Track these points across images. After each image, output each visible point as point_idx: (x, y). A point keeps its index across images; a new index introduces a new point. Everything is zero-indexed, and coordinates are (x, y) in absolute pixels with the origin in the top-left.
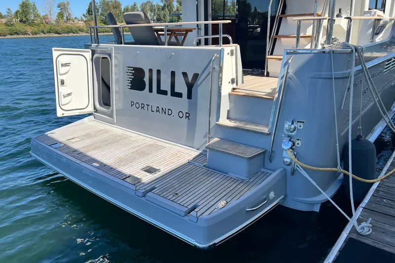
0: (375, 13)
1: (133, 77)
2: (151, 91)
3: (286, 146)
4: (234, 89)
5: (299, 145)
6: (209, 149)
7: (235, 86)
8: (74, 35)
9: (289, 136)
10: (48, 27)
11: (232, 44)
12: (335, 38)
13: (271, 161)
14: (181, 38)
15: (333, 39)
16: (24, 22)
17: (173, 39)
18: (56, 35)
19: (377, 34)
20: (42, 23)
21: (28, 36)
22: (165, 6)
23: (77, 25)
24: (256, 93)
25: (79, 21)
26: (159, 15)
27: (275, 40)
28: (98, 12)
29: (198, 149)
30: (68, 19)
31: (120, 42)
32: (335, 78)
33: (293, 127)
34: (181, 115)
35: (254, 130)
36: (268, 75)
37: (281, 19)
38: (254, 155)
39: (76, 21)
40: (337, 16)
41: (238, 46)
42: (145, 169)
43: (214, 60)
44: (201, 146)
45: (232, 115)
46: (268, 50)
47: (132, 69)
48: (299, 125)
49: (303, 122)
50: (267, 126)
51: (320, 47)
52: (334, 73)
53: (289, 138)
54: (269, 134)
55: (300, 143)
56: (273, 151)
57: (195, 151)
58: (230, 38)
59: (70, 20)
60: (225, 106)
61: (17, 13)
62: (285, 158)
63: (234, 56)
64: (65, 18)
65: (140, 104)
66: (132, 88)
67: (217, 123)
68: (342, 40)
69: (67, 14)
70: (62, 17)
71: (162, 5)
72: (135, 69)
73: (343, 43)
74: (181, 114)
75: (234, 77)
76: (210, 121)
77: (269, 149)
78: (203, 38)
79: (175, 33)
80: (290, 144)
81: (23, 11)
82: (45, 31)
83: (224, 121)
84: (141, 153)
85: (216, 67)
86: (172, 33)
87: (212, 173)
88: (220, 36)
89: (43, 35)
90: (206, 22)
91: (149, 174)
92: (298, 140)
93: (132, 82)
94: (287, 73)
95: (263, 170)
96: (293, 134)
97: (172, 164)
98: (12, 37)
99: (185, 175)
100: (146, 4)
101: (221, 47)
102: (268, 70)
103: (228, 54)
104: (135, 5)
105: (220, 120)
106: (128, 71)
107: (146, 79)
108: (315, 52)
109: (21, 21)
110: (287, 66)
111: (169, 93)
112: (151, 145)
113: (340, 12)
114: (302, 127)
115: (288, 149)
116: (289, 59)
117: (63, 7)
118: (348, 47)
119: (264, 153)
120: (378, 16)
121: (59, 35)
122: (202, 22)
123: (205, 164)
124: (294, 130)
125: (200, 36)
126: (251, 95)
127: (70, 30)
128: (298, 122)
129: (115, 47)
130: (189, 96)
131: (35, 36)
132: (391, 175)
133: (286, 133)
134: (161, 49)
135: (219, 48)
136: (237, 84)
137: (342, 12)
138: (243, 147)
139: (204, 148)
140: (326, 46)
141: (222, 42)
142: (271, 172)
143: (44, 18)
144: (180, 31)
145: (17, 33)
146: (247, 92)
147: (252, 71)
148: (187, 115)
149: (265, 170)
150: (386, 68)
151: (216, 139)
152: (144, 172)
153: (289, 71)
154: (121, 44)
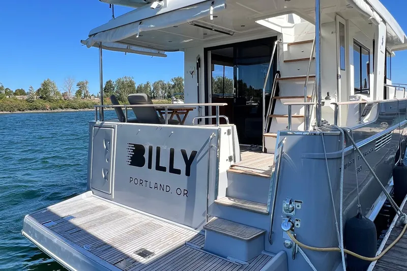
0: (360, 97)
1: (133, 153)
2: (150, 167)
3: (286, 228)
4: (232, 166)
5: (299, 226)
6: (207, 229)
7: (232, 163)
8: (90, 110)
9: (288, 217)
10: (66, 102)
11: (228, 124)
12: (325, 120)
13: (271, 243)
14: (182, 116)
15: (322, 121)
16: (45, 99)
17: (175, 118)
18: (73, 110)
19: (364, 116)
20: (61, 100)
21: (47, 111)
22: (175, 84)
23: (93, 101)
24: (254, 170)
25: (95, 97)
26: (169, 93)
27: (271, 119)
28: (113, 90)
29: (196, 229)
30: (85, 96)
31: (123, 120)
32: (327, 159)
33: (291, 206)
34: (179, 192)
35: (253, 209)
36: (266, 151)
37: (275, 101)
38: (254, 236)
39: (92, 97)
40: (326, 98)
41: (235, 126)
42: (138, 252)
43: (212, 139)
44: (200, 226)
45: (231, 193)
46: (264, 128)
47: (133, 146)
48: (297, 205)
49: (301, 202)
50: (265, 205)
51: (311, 129)
52: (327, 154)
53: (288, 219)
54: (268, 214)
55: (299, 224)
56: (273, 233)
57: (193, 231)
58: (227, 118)
59: (87, 96)
60: (224, 184)
61: (39, 90)
62: (286, 239)
63: (231, 136)
64: (83, 95)
65: (139, 180)
66: (132, 164)
67: (215, 201)
68: (331, 122)
69: (85, 92)
70: (80, 95)
71: (173, 84)
72: (135, 146)
73: (332, 126)
74: (179, 190)
75: (232, 154)
76: (208, 199)
77: (269, 230)
78: (204, 118)
79: (176, 112)
80: (290, 224)
81: (44, 89)
82: (63, 106)
83: (222, 199)
84: (136, 234)
85: (214, 145)
86: (173, 112)
87: (210, 256)
88: (218, 116)
89: (60, 110)
90: (207, 104)
91: (142, 258)
92: (297, 220)
93: (132, 158)
94: (282, 153)
95: (263, 253)
96: (292, 214)
97: (168, 247)
98: (31, 112)
99: (181, 259)
100: (158, 83)
101: (218, 127)
102: (266, 147)
103: (225, 133)
104: (148, 84)
105: (219, 197)
106: (129, 148)
107: (146, 156)
108: (306, 133)
109: (41, 98)
110: (281, 146)
111: (168, 169)
112: (148, 224)
113: (328, 95)
114: (300, 208)
115: (289, 230)
116: (283, 140)
117: (82, 86)
118: (337, 129)
119: (264, 234)
120: (363, 100)
121: (75, 110)
122: (203, 104)
123: (203, 246)
124: (293, 210)
125: (201, 116)
126: (248, 173)
127: (86, 106)
128: (296, 201)
129: (118, 125)
130: (188, 173)
131: (53, 111)
132: (389, 250)
133: (285, 213)
134: (161, 128)
135: (216, 128)
136: (235, 161)
137: (330, 94)
138: (241, 228)
139: (202, 228)
140: (316, 128)
141: (219, 122)
142: (272, 255)
143: (63, 96)
144: (182, 110)
145: (36, 109)
146: (246, 169)
147: (250, 147)
148: (186, 192)
149: (265, 253)
150: (377, 146)
151: (214, 218)
152: (137, 255)
153: (283, 151)
154: (124, 122)
